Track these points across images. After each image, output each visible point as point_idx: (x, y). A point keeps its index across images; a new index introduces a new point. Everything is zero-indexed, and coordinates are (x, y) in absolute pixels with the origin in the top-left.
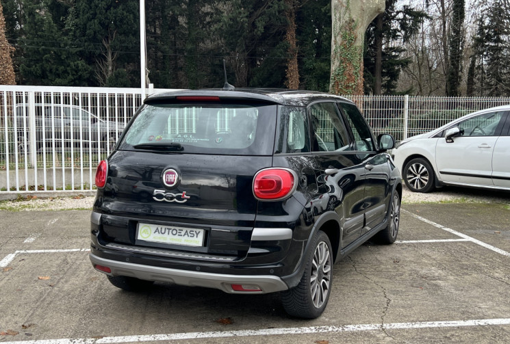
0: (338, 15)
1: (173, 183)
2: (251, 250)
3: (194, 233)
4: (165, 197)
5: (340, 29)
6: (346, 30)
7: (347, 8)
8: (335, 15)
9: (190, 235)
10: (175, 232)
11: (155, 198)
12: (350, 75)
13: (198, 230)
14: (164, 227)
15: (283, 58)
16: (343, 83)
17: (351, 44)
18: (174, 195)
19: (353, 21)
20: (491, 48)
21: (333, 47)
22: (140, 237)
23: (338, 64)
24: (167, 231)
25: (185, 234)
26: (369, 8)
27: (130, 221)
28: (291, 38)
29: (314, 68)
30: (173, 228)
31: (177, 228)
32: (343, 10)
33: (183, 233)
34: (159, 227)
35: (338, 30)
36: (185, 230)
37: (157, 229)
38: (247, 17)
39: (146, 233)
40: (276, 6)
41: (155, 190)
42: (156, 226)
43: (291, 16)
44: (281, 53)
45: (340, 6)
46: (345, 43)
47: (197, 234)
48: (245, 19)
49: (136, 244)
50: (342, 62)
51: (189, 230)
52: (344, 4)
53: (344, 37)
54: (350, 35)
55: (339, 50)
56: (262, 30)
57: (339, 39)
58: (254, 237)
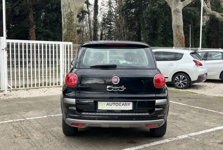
0: (65, 9)
1: (117, 82)
2: (156, 109)
3: (127, 104)
4: (113, 89)
5: (66, 16)
6: (69, 16)
7: (69, 7)
8: (63, 9)
9: (125, 105)
10: (117, 104)
11: (107, 90)
12: (72, 36)
13: (129, 103)
14: (111, 103)
15: (28, 26)
16: (69, 39)
17: (72, 22)
18: (118, 88)
19: (72, 12)
20: (108, 27)
21: (63, 24)
22: (99, 108)
23: (66, 31)
24: (113, 104)
25: (123, 105)
26: (78, 7)
27: (94, 101)
28: (31, 18)
29: (43, 32)
30: (116, 102)
31: (118, 103)
32: (67, 7)
33: (121, 104)
34: (109, 103)
35: (65, 16)
36: (122, 103)
37: (108, 104)
38: (10, 6)
39: (102, 106)
40: (25, 2)
41: (108, 86)
42: (107, 103)
43: (31, 7)
44: (27, 24)
45: (65, 5)
46: (69, 22)
47: (129, 104)
48: (10, 7)
49: (97, 111)
50: (68, 30)
51: (124, 103)
52: (68, 5)
53: (68, 19)
54: (71, 18)
55: (66, 25)
56: (18, 13)
57: (66, 20)
58: (157, 103)
